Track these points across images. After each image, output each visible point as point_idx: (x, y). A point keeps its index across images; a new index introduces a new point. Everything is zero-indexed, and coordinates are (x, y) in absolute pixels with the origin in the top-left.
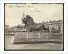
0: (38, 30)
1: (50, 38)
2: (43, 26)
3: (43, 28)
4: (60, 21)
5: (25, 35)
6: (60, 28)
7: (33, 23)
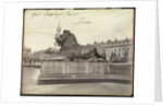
0: (85, 58)
1: (106, 73)
2: (95, 51)
3: (94, 54)
4: (127, 40)
5: (60, 68)
6: (126, 54)
7: (76, 45)
